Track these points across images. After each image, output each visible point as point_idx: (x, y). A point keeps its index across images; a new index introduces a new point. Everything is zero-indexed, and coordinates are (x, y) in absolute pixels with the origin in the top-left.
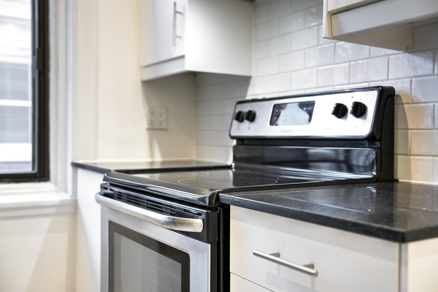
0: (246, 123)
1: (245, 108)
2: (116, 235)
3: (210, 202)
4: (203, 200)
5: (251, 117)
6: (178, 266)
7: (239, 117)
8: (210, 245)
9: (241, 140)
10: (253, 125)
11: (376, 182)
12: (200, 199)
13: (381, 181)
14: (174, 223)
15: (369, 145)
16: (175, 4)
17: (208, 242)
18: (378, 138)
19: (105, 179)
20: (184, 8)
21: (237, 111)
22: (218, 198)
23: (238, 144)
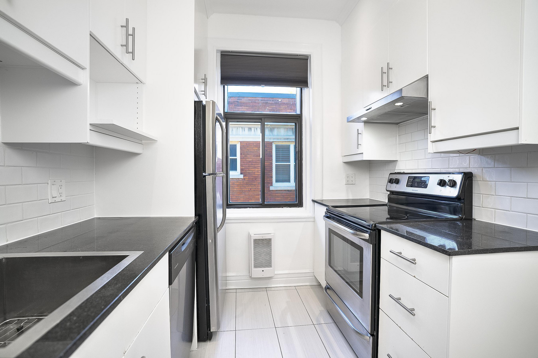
0: (394, 185)
1: (394, 177)
2: (332, 234)
3: (372, 227)
4: (369, 226)
5: (397, 182)
6: (358, 252)
7: (391, 181)
8: (372, 245)
9: (392, 192)
10: (397, 185)
11: (461, 220)
12: (368, 225)
13: (464, 220)
14: (357, 235)
15: (458, 201)
16: (358, 130)
17: (371, 244)
18: (462, 198)
19: (327, 209)
20: (362, 131)
21: (390, 178)
22: (375, 226)
23: (390, 194)
